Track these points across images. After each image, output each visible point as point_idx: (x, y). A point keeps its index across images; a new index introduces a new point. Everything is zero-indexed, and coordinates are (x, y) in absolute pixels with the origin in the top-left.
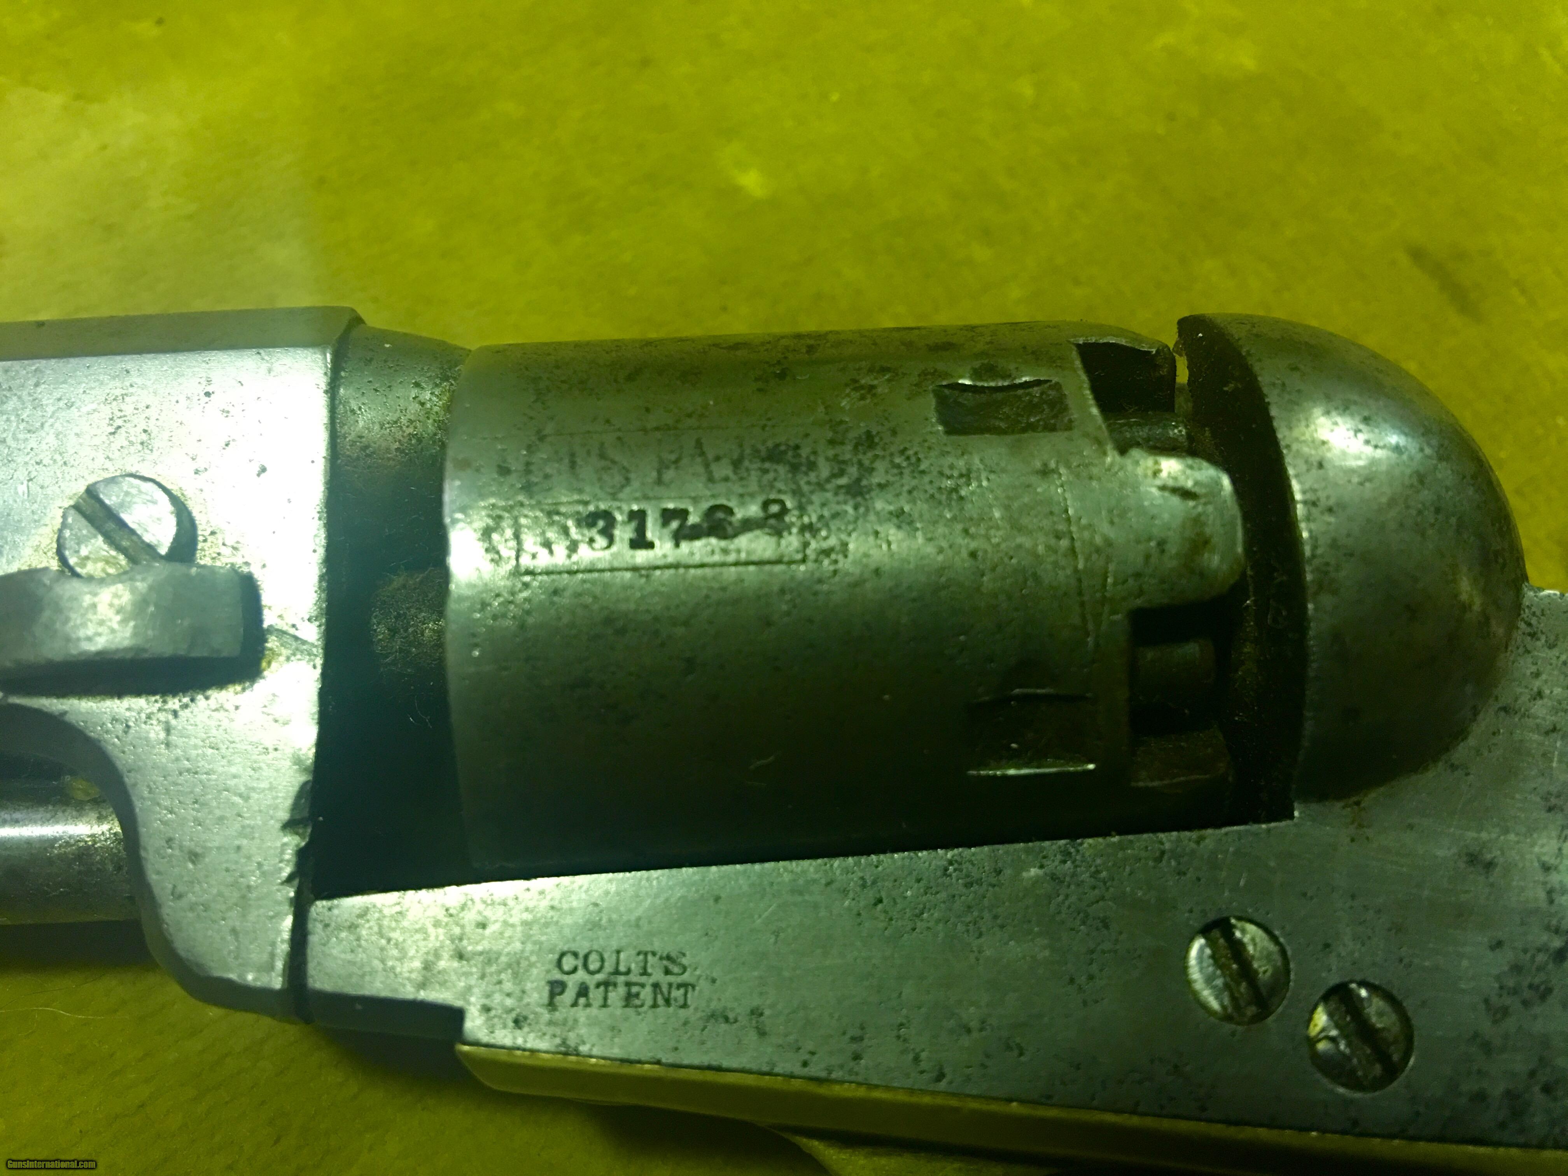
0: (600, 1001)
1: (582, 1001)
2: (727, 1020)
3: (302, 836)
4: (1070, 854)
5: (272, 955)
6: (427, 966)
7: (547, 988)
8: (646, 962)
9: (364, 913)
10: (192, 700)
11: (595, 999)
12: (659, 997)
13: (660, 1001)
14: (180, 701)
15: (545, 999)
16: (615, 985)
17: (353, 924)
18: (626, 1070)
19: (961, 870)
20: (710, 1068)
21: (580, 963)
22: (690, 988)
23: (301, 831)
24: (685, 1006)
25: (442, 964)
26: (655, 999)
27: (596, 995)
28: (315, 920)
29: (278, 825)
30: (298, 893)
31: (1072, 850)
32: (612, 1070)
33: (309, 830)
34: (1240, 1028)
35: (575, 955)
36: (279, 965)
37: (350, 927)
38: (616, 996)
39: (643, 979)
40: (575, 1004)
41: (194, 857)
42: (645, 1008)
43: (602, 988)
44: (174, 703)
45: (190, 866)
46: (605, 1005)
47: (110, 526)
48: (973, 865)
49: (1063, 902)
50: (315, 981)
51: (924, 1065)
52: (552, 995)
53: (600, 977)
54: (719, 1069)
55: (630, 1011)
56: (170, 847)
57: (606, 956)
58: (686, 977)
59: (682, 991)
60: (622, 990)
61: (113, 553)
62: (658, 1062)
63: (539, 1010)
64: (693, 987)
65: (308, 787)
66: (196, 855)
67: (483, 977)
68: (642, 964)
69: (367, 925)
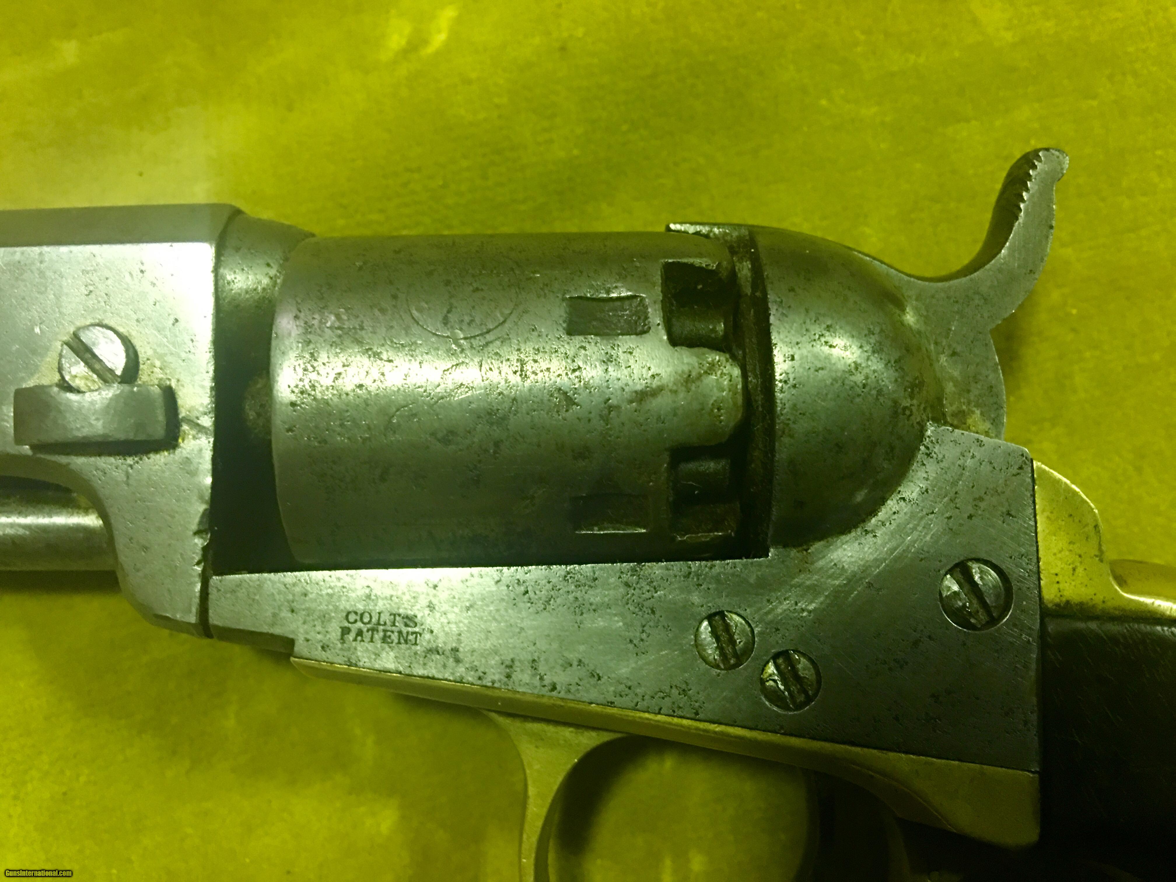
0: (369, 640)
1: (359, 638)
2: (438, 653)
3: (205, 539)
4: (636, 571)
5: (190, 605)
6: (275, 615)
7: (340, 630)
8: (395, 619)
9: (239, 585)
10: (141, 459)
11: (366, 637)
12: (401, 638)
13: (402, 641)
14: (133, 459)
15: (339, 637)
16: (378, 631)
17: (233, 590)
18: (383, 675)
19: (574, 578)
20: (428, 677)
21: (358, 618)
22: (418, 635)
23: (204, 536)
24: (416, 644)
25: (283, 615)
26: (399, 639)
27: (367, 636)
28: (213, 587)
29: (191, 533)
30: (204, 571)
31: (638, 569)
32: (375, 675)
33: (209, 536)
34: (723, 672)
35: (356, 613)
36: (194, 610)
37: (231, 592)
38: (378, 636)
39: (394, 628)
40: (355, 640)
41: (145, 548)
42: (394, 644)
43: (370, 633)
44: (130, 461)
45: (143, 553)
46: (372, 640)
47: (88, 355)
48: (581, 575)
49: (631, 597)
50: (213, 620)
51: (546, 682)
52: (343, 634)
53: (369, 626)
54: (433, 678)
55: (385, 646)
56: (132, 543)
57: (373, 614)
58: (417, 629)
59: (414, 635)
60: (381, 634)
61: (91, 373)
62: (400, 673)
63: (335, 642)
64: (421, 635)
65: (208, 511)
66: (147, 548)
67: (304, 623)
68: (393, 620)
69: (241, 591)
